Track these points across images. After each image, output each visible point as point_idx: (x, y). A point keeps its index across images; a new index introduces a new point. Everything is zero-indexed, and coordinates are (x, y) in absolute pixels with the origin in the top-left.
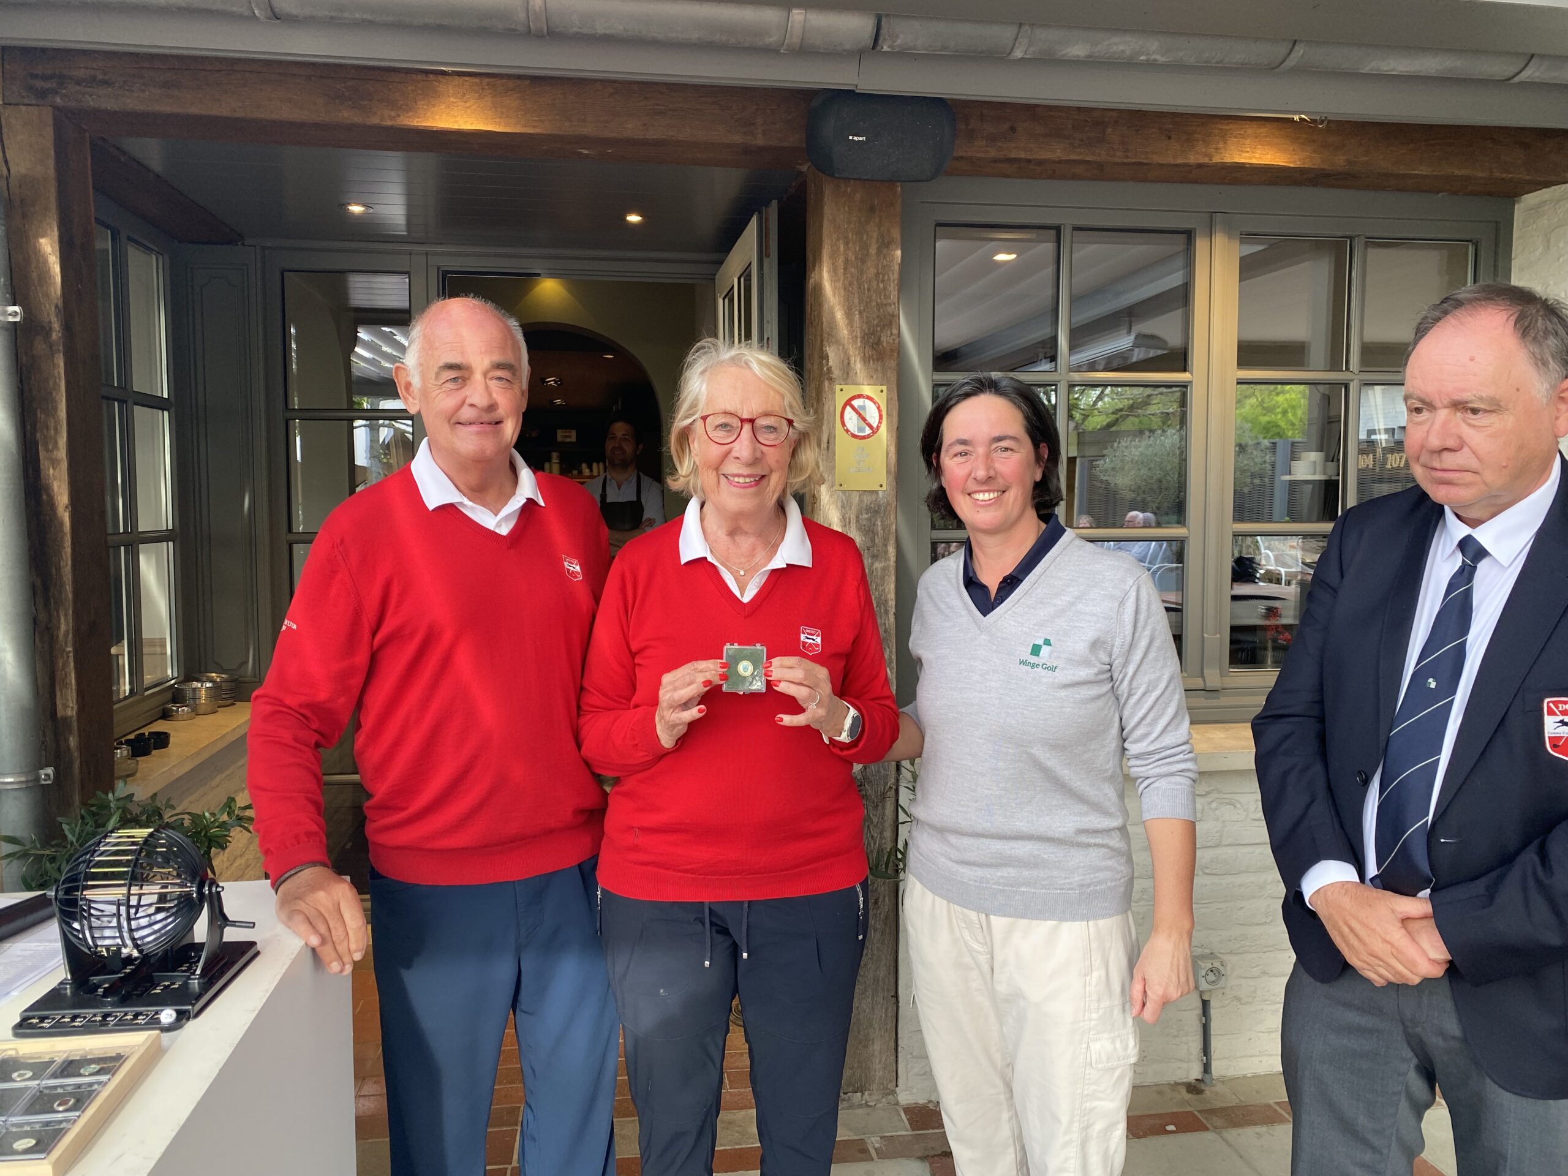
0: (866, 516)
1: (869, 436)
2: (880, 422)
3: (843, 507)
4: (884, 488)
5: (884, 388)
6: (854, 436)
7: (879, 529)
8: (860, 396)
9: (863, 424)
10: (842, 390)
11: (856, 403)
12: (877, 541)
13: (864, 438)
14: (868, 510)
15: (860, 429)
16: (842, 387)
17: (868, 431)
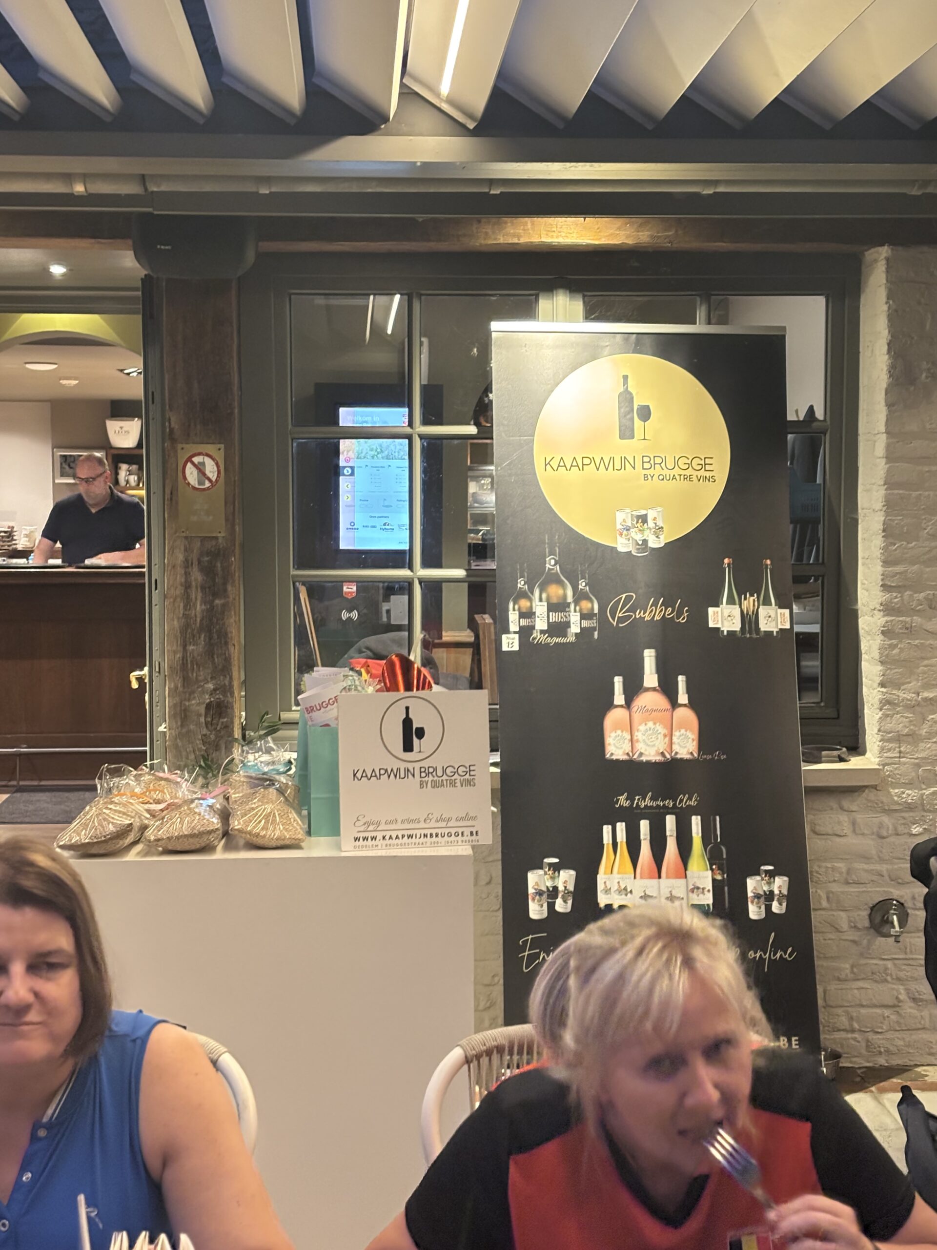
0: (208, 559)
1: (208, 488)
2: (218, 476)
3: (186, 550)
4: (223, 534)
5: (222, 446)
6: (194, 488)
7: (219, 569)
8: (199, 454)
9: (203, 478)
10: (182, 449)
11: (196, 460)
12: (217, 580)
13: (204, 490)
14: (208, 553)
15: (200, 483)
16: (184, 446)
17: (207, 484)
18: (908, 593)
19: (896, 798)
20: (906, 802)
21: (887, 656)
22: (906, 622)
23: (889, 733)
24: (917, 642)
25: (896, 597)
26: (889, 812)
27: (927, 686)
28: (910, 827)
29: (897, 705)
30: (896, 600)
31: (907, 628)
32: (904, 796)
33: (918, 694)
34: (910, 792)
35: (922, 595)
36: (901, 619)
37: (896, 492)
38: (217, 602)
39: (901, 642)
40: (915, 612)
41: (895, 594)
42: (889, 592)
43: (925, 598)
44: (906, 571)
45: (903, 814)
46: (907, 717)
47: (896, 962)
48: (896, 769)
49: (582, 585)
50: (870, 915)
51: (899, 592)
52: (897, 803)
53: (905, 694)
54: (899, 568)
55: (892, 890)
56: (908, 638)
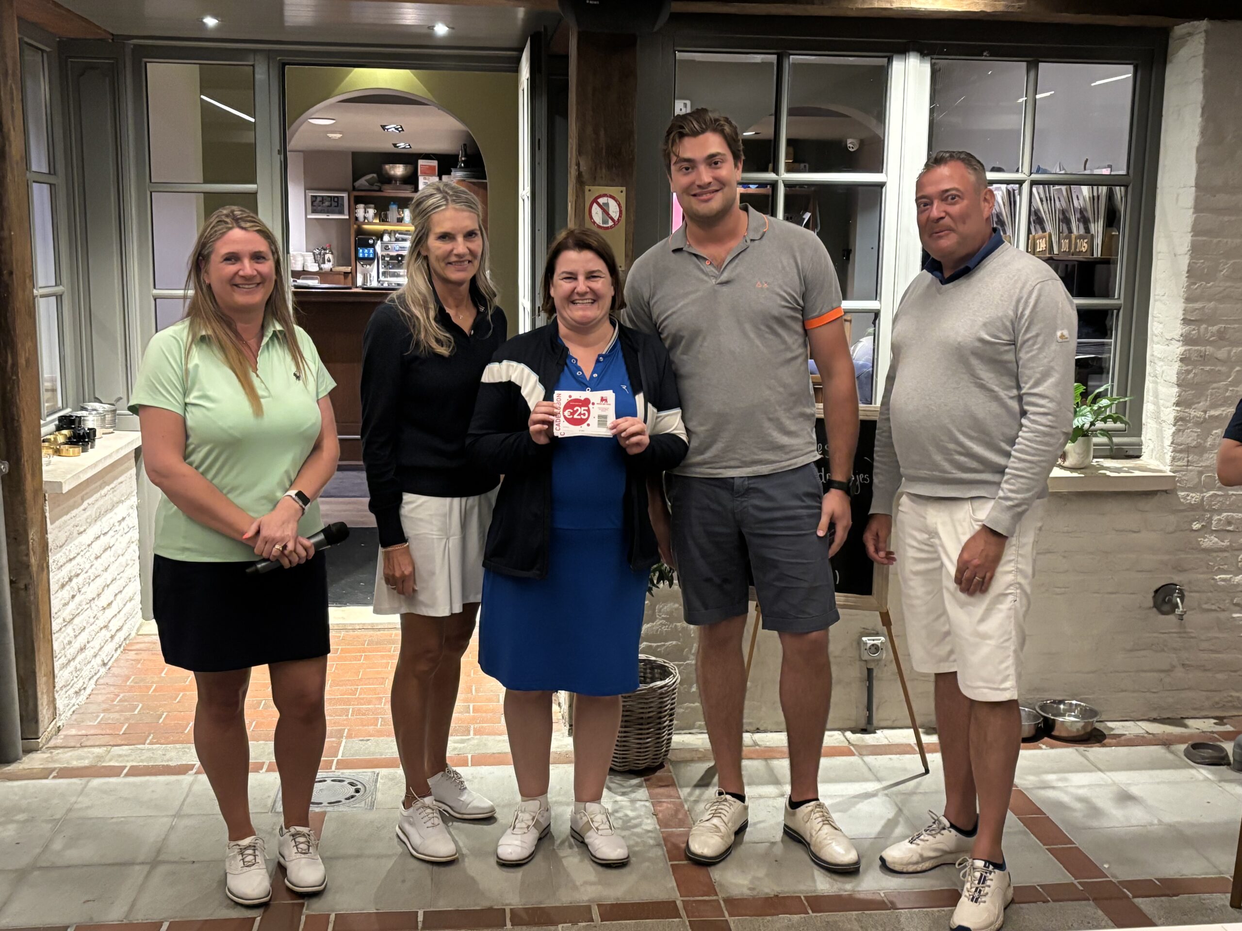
1: (611, 227)
2: (620, 216)
5: (624, 189)
8: (605, 195)
9: (607, 217)
10: (590, 190)
11: (601, 201)
13: (607, 228)
15: (604, 222)
16: (591, 188)
17: (611, 223)
18: (1204, 326)
19: (1182, 500)
20: (1190, 503)
21: (1183, 380)
22: (1201, 351)
23: (1181, 445)
24: (1208, 368)
26: (1175, 511)
27: (1214, 406)
28: (1191, 524)
29: (1189, 421)
30: (1194, 332)
31: (1201, 356)
32: (1189, 498)
33: (1205, 412)
34: (1194, 495)
35: (1215, 328)
36: (1196, 348)
37: (1200, 238)
39: (1195, 368)
40: (1209, 342)
41: (1193, 327)
42: (1188, 325)
43: (1219, 331)
44: (1203, 308)
45: (1186, 513)
46: (1195, 432)
47: (1172, 635)
48: (1184, 475)
50: (1154, 597)
51: (1197, 325)
52: (1183, 504)
53: (1195, 413)
54: (1198, 305)
55: (1173, 576)
56: (1201, 365)
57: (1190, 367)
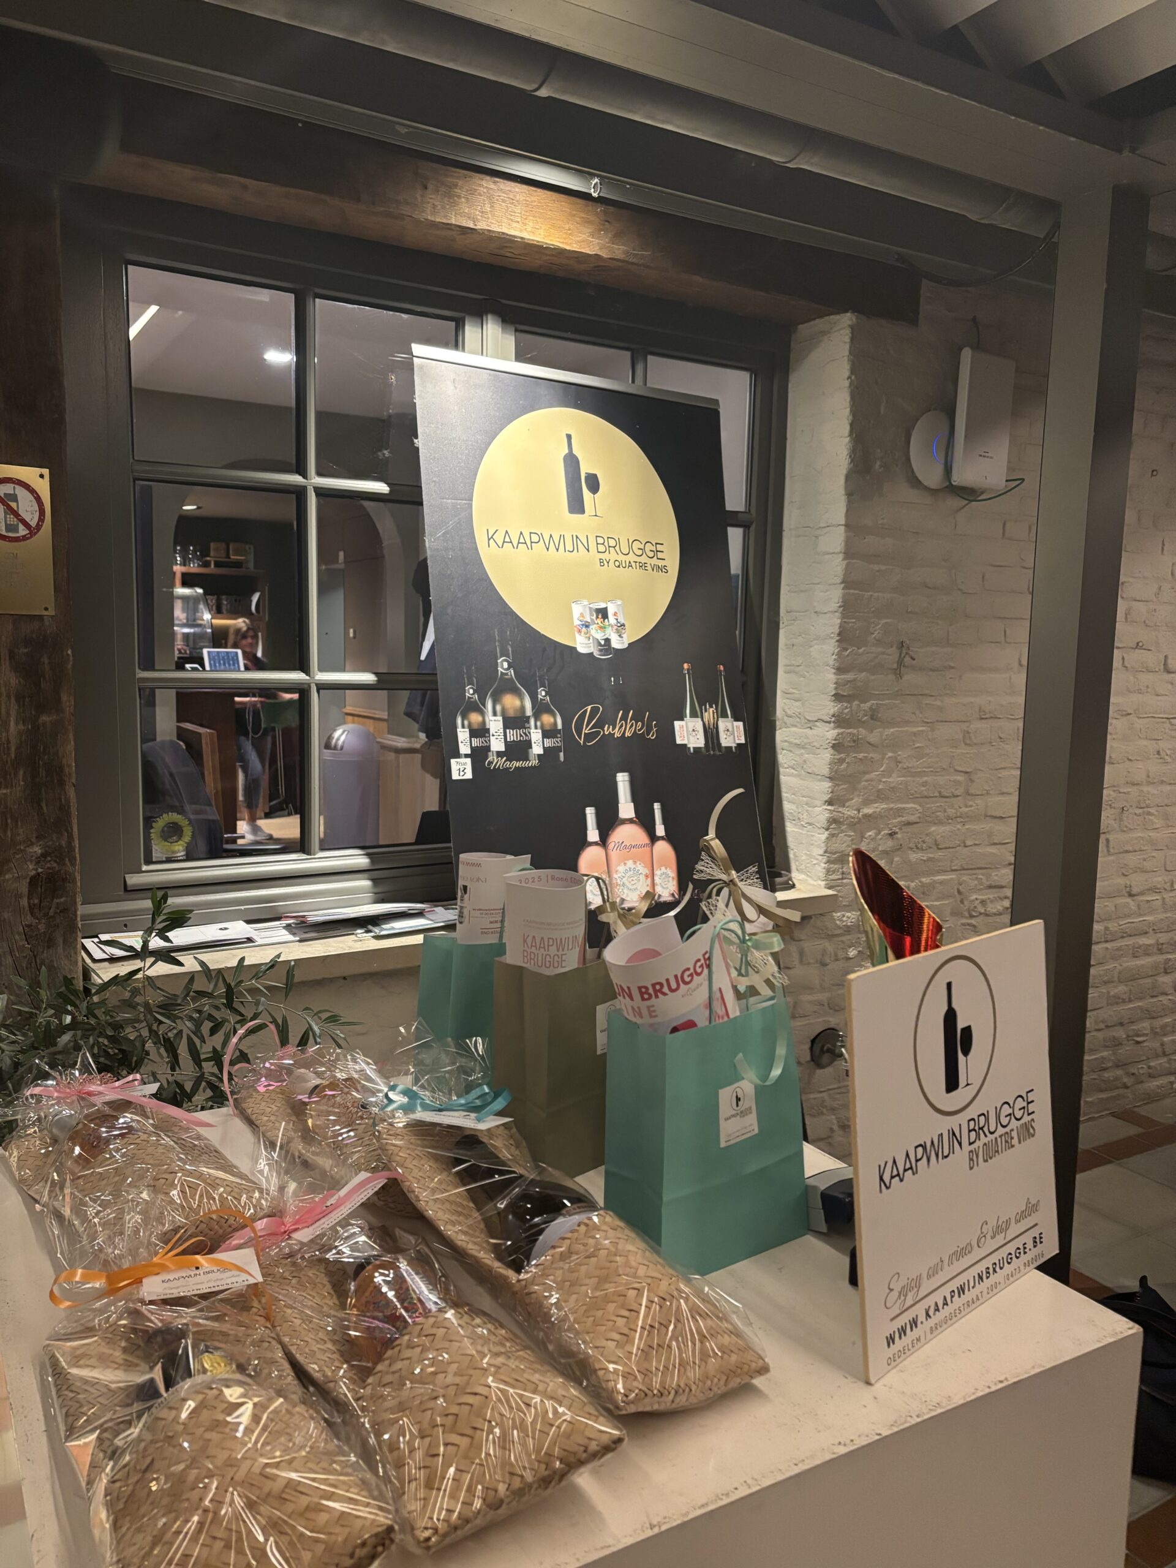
0: (26, 650)
1: (24, 538)
2: (41, 520)
4: (51, 613)
5: (46, 472)
7: (47, 667)
9: (12, 519)
12: (43, 685)
13: (16, 539)
14: (27, 642)
15: (9, 528)
17: (22, 531)
18: (856, 702)
19: (838, 922)
20: (846, 926)
21: (836, 772)
22: (854, 735)
23: (834, 854)
24: (861, 755)
25: (846, 708)
26: (830, 937)
27: (867, 802)
28: (847, 951)
29: (843, 823)
30: (846, 711)
31: (854, 741)
32: (845, 919)
33: (859, 811)
34: (849, 914)
35: (868, 704)
36: (849, 731)
37: (852, 591)
38: (45, 718)
39: (848, 756)
40: (860, 723)
41: (845, 704)
42: (840, 702)
43: (871, 708)
44: (855, 680)
45: (844, 938)
46: (850, 836)
47: (831, 1092)
48: (836, 892)
49: (542, 693)
50: (811, 1048)
51: (848, 702)
52: (839, 927)
53: (849, 812)
54: (849, 676)
55: (830, 1019)
56: (854, 752)
57: (843, 755)
